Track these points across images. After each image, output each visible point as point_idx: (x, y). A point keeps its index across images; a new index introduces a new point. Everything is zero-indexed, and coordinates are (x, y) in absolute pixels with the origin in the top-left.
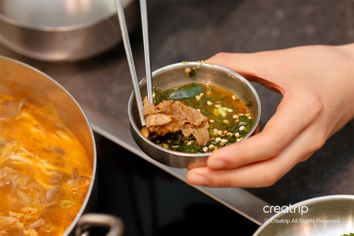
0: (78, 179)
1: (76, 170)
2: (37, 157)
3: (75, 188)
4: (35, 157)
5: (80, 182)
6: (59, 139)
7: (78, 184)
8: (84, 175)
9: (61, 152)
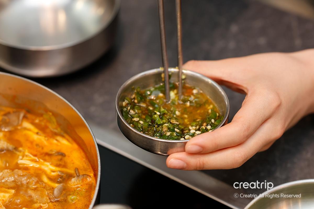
0: (81, 178)
1: (77, 170)
2: (41, 161)
3: (78, 185)
4: (39, 160)
5: (82, 180)
6: (59, 144)
7: (80, 182)
8: (84, 173)
9: (63, 155)
